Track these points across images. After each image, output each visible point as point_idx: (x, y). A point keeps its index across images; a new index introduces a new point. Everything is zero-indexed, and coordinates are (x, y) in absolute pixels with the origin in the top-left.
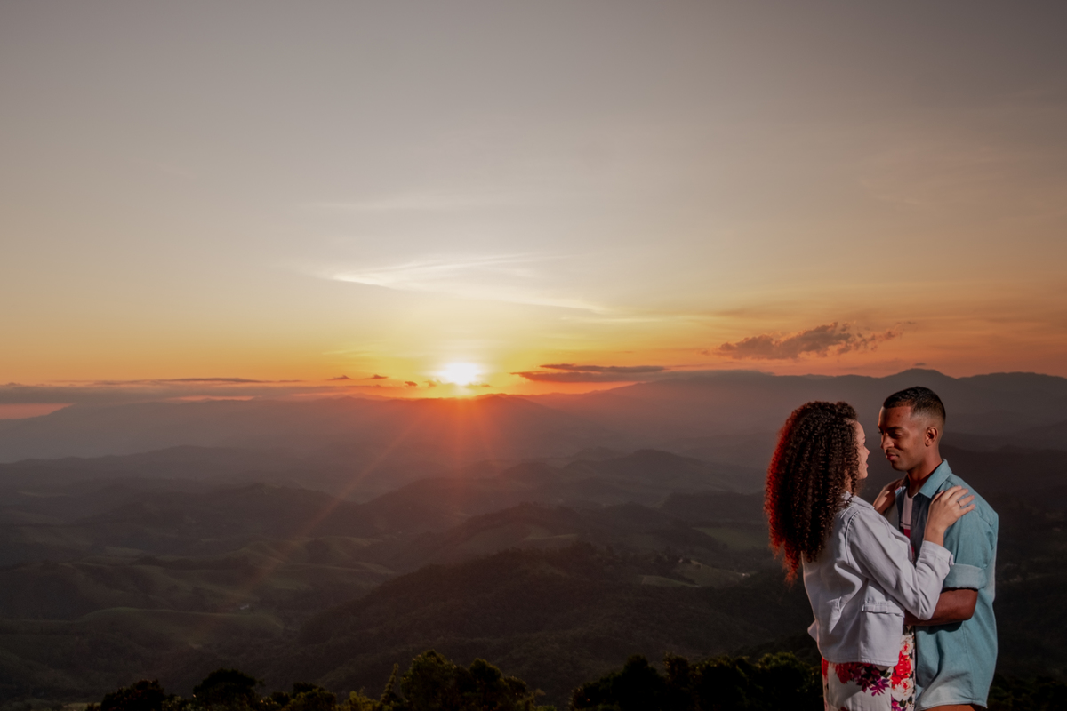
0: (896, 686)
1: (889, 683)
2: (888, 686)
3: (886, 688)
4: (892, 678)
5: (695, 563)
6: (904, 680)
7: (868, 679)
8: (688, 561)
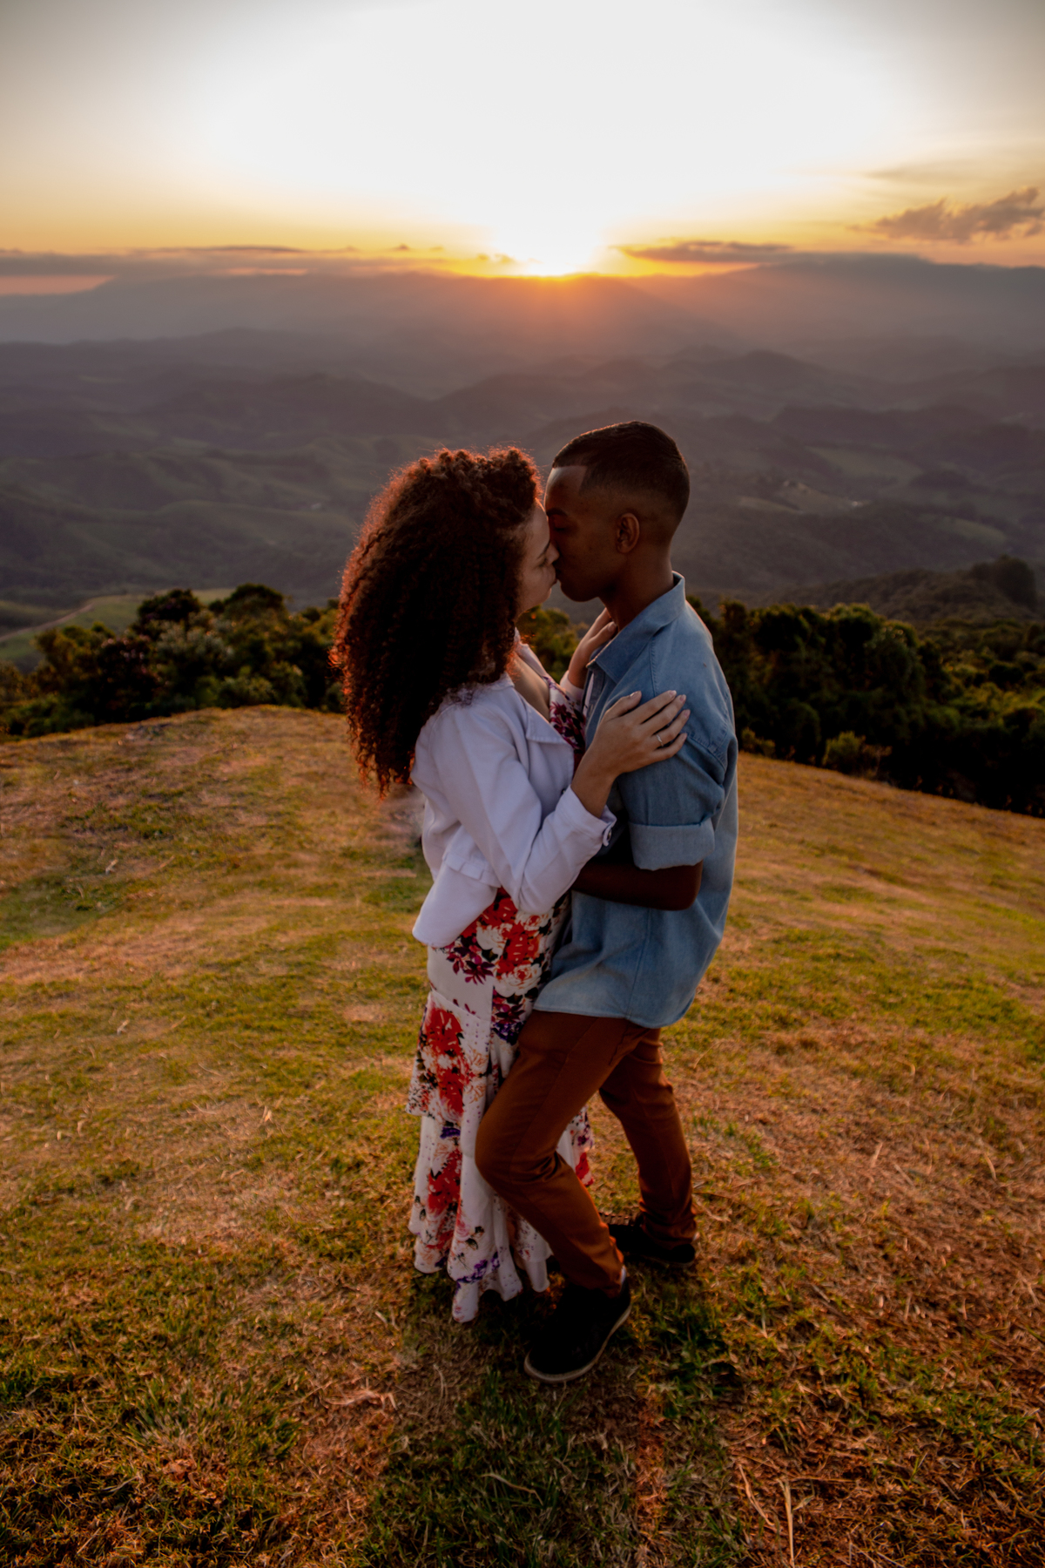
0: (504, 976)
1: (494, 970)
2: (491, 973)
3: (487, 977)
4: (499, 963)
5: (802, 487)
6: (522, 967)
7: (463, 955)
8: (793, 485)
